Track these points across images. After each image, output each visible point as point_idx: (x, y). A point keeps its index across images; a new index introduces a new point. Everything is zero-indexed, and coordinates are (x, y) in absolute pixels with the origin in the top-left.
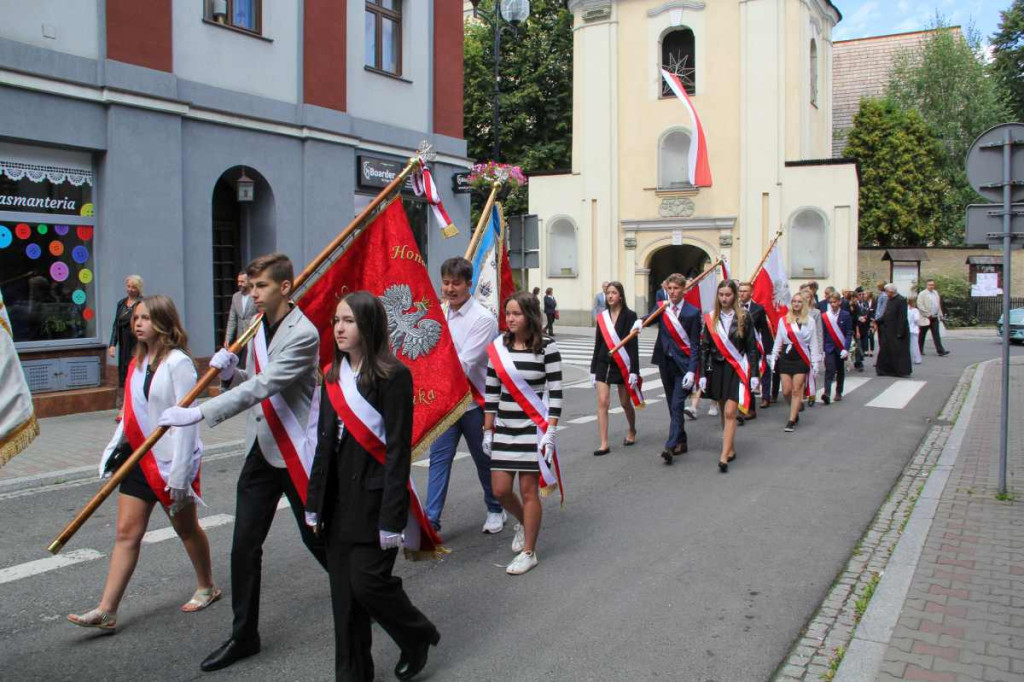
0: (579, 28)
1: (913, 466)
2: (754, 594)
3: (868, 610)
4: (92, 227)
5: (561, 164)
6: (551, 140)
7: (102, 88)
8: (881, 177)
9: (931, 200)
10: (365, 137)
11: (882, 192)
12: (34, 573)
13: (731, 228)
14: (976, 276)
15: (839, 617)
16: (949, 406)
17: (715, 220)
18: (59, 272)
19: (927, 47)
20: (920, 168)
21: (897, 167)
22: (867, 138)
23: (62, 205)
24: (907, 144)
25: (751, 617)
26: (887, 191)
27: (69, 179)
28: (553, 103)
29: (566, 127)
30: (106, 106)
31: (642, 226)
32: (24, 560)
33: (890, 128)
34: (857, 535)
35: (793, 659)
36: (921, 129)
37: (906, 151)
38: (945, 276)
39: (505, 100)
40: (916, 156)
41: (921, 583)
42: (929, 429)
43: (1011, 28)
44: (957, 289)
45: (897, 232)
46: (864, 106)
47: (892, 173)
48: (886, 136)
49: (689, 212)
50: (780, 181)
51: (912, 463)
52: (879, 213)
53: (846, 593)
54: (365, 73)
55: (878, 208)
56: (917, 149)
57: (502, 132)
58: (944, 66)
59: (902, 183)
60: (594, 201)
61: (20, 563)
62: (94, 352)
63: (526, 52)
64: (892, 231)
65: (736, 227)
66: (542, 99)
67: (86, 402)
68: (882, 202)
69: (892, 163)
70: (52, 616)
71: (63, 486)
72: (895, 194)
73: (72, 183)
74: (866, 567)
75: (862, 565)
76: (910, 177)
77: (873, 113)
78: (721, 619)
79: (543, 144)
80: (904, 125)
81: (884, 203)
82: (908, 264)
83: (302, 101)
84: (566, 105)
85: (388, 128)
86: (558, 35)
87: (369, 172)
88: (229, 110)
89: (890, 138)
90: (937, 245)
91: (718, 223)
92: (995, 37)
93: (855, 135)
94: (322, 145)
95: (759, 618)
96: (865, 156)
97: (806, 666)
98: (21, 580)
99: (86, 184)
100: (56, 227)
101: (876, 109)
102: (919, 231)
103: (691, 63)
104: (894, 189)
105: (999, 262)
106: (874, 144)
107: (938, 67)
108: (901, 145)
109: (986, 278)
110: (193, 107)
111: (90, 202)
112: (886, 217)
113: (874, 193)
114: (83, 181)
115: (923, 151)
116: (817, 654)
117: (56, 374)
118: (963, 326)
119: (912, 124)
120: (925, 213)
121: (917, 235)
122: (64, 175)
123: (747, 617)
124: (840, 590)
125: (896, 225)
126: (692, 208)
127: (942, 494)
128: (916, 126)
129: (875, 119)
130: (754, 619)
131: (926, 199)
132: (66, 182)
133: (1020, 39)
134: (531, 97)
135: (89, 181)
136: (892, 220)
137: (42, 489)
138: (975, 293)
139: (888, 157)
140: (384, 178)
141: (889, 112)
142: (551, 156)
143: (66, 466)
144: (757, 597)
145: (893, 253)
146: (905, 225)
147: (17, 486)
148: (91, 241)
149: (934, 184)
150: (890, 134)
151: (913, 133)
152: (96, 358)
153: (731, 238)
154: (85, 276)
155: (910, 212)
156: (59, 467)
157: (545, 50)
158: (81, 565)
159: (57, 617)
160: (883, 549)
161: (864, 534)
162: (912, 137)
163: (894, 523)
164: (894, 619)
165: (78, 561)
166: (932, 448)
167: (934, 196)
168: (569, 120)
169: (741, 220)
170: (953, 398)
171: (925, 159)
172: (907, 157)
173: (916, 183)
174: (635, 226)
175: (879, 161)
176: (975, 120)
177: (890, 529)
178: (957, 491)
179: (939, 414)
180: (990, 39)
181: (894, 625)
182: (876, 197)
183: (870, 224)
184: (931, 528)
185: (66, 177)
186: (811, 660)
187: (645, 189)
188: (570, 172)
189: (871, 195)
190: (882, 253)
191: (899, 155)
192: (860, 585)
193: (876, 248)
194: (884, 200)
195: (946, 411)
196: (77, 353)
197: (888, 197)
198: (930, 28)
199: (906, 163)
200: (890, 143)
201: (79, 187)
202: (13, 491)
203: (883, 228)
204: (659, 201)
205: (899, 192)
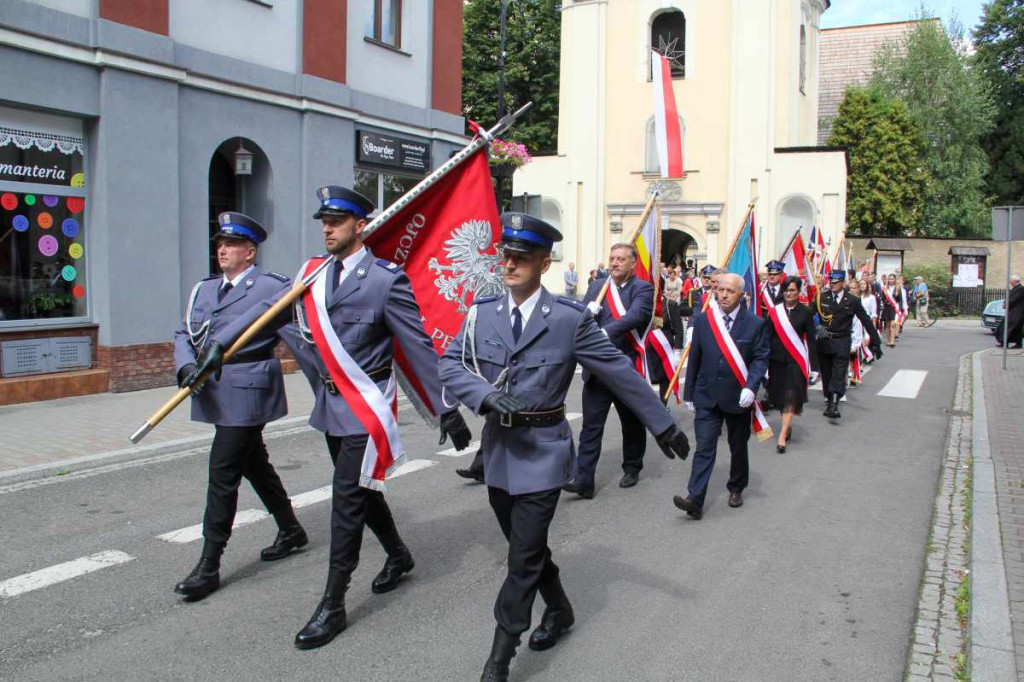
0: (568, 8)
1: (949, 458)
2: (845, 595)
3: (974, 613)
4: (83, 199)
5: (545, 145)
6: (536, 121)
7: (95, 50)
8: (865, 166)
9: (913, 190)
10: (365, 112)
11: (865, 181)
12: (61, 579)
13: (718, 214)
14: (957, 267)
15: (942, 620)
16: (959, 395)
17: (703, 205)
18: (47, 246)
19: (912, 38)
20: (903, 158)
21: (881, 156)
22: (852, 127)
23: (51, 174)
24: (890, 133)
25: (853, 622)
26: (871, 180)
27: (59, 147)
28: (538, 83)
29: (551, 109)
30: (99, 69)
31: (628, 210)
32: (44, 564)
33: (875, 117)
34: (925, 531)
35: (913, 669)
36: (905, 118)
37: (890, 140)
38: (929, 266)
39: (489, 79)
40: (900, 146)
41: (1018, 583)
42: (949, 420)
43: (993, 21)
44: (939, 279)
45: (880, 222)
46: (849, 95)
47: (876, 162)
48: (871, 125)
49: (676, 197)
50: (769, 168)
51: (947, 454)
52: (863, 202)
53: (938, 594)
54: (365, 44)
55: (862, 197)
56: (901, 138)
57: (486, 111)
58: (928, 57)
59: (885, 172)
60: (580, 183)
61: (41, 568)
62: (84, 333)
63: (512, 31)
64: (876, 220)
65: (724, 213)
66: (527, 79)
67: (77, 385)
68: (866, 191)
69: (876, 152)
70: (94, 631)
71: (66, 478)
72: (880, 183)
73: (62, 151)
74: (945, 565)
75: (942, 562)
76: (893, 166)
77: (858, 102)
78: (823, 623)
79: (528, 125)
80: (889, 115)
81: (868, 192)
82: (890, 254)
83: (301, 70)
84: (552, 86)
85: (387, 101)
86: (545, 15)
87: (369, 148)
88: (227, 78)
89: (875, 127)
90: (918, 236)
91: (706, 209)
92: (977, 30)
93: (840, 123)
94: (320, 117)
95: (861, 621)
96: (851, 145)
97: (930, 676)
98: (48, 588)
99: (76, 152)
100: (45, 198)
101: (862, 98)
102: (902, 220)
103: (681, 46)
104: (878, 178)
105: (981, 253)
106: (858, 133)
107: (922, 58)
108: (886, 133)
109: (967, 268)
110: (190, 73)
111: (81, 171)
112: (870, 206)
113: (858, 182)
114: (74, 149)
115: (907, 141)
116: (935, 662)
117: (45, 356)
118: (944, 316)
119: (896, 114)
120: (907, 203)
121: (900, 225)
122: (53, 142)
123: (849, 621)
124: (930, 591)
125: (880, 214)
126: (679, 193)
127: (996, 487)
128: (901, 115)
129: (859, 107)
130: (856, 624)
131: (909, 189)
132: (56, 150)
133: (1001, 33)
134: (515, 77)
135: (79, 150)
136: (876, 210)
137: (45, 481)
138: (956, 284)
139: (872, 146)
140: (383, 153)
141: (874, 101)
142: (535, 137)
143: (67, 455)
144: (850, 598)
145: (878, 242)
146: (889, 215)
147: (19, 478)
148: (82, 213)
149: (917, 174)
150: (874, 123)
151: (898, 122)
152: (87, 339)
153: (718, 224)
154: (75, 251)
155: (894, 201)
156: (62, 458)
157: (530, 30)
158: (112, 569)
159: (99, 632)
160: (954, 546)
161: (931, 531)
162: (897, 127)
163: (954, 517)
164: (1008, 624)
165: (107, 565)
166: (960, 439)
167: (917, 186)
168: (555, 102)
169: (729, 207)
170: (960, 387)
171: (909, 149)
172: (891, 146)
173: (898, 173)
174: (621, 210)
175: (864, 149)
176: (958, 110)
177: (952, 524)
178: (1010, 484)
179: (953, 405)
180: (972, 32)
181: (1010, 631)
182: (860, 186)
183: (854, 212)
184: (1000, 523)
185: (56, 145)
186: (933, 670)
187: (633, 173)
188: (556, 154)
189: (855, 183)
190: (867, 242)
191: (883, 144)
192: (948, 586)
193: (859, 237)
194: (868, 188)
195: (958, 401)
196: (66, 333)
197: (872, 186)
198: (915, 18)
199: (889, 153)
200: (874, 131)
201: (70, 155)
202: (15, 483)
203: (867, 217)
204: (646, 185)
205: (883, 181)
